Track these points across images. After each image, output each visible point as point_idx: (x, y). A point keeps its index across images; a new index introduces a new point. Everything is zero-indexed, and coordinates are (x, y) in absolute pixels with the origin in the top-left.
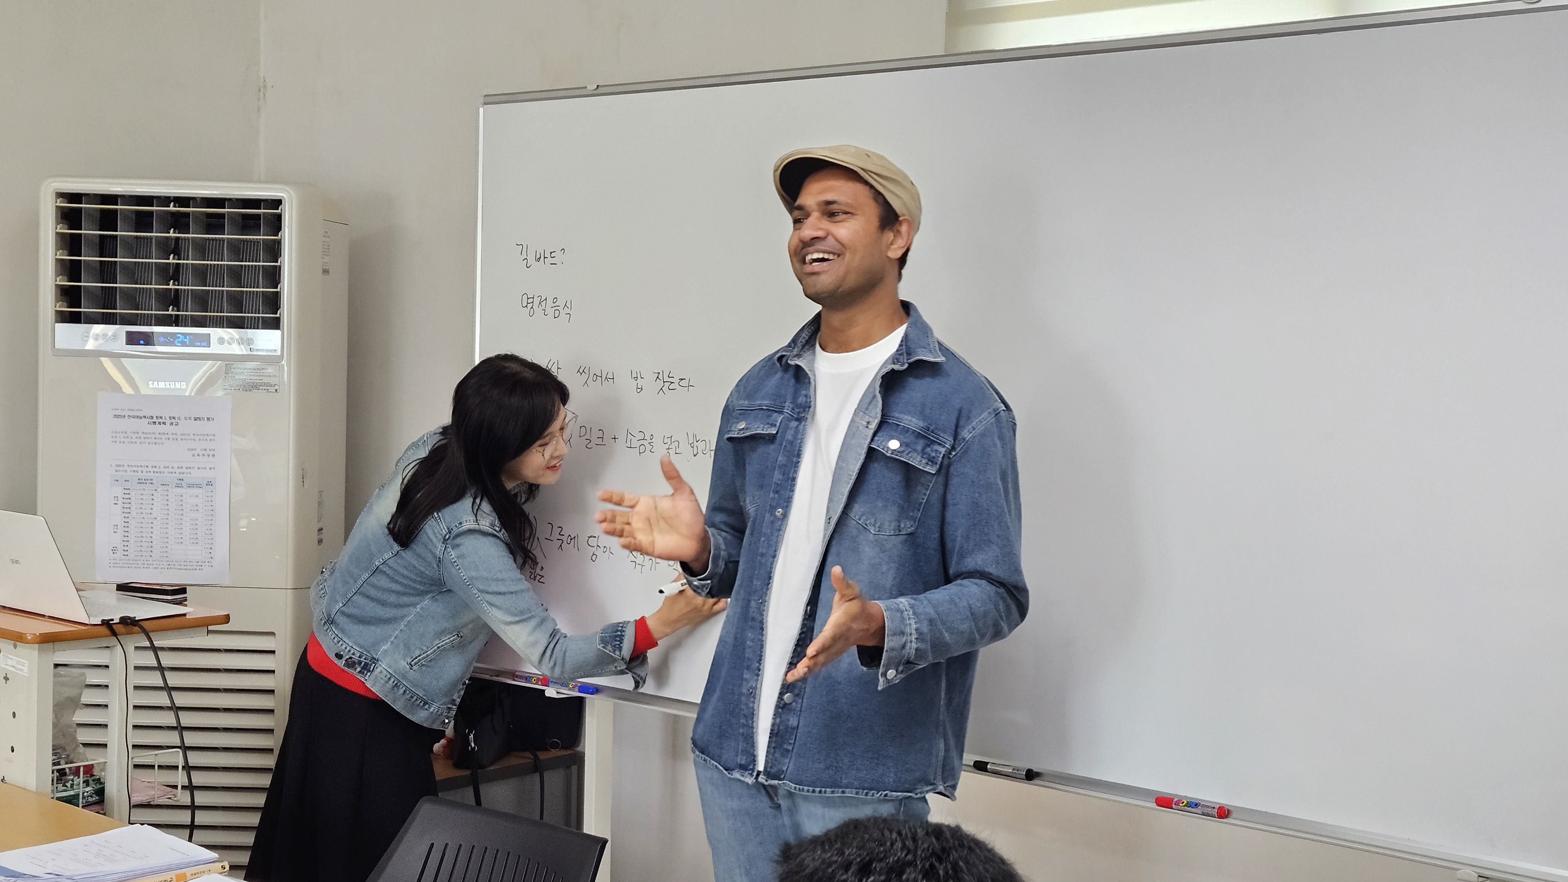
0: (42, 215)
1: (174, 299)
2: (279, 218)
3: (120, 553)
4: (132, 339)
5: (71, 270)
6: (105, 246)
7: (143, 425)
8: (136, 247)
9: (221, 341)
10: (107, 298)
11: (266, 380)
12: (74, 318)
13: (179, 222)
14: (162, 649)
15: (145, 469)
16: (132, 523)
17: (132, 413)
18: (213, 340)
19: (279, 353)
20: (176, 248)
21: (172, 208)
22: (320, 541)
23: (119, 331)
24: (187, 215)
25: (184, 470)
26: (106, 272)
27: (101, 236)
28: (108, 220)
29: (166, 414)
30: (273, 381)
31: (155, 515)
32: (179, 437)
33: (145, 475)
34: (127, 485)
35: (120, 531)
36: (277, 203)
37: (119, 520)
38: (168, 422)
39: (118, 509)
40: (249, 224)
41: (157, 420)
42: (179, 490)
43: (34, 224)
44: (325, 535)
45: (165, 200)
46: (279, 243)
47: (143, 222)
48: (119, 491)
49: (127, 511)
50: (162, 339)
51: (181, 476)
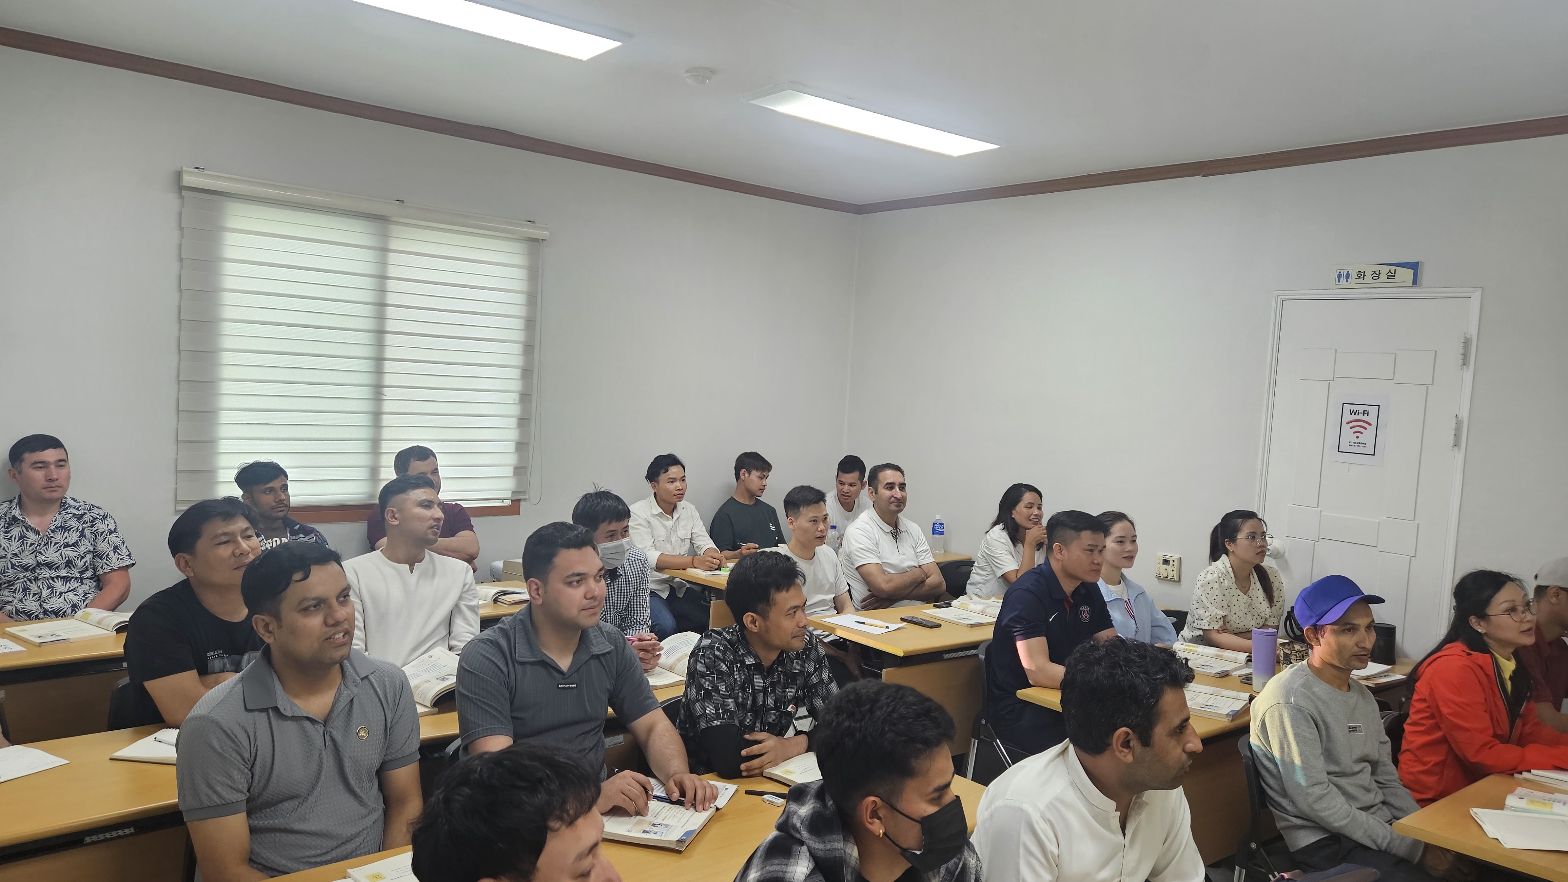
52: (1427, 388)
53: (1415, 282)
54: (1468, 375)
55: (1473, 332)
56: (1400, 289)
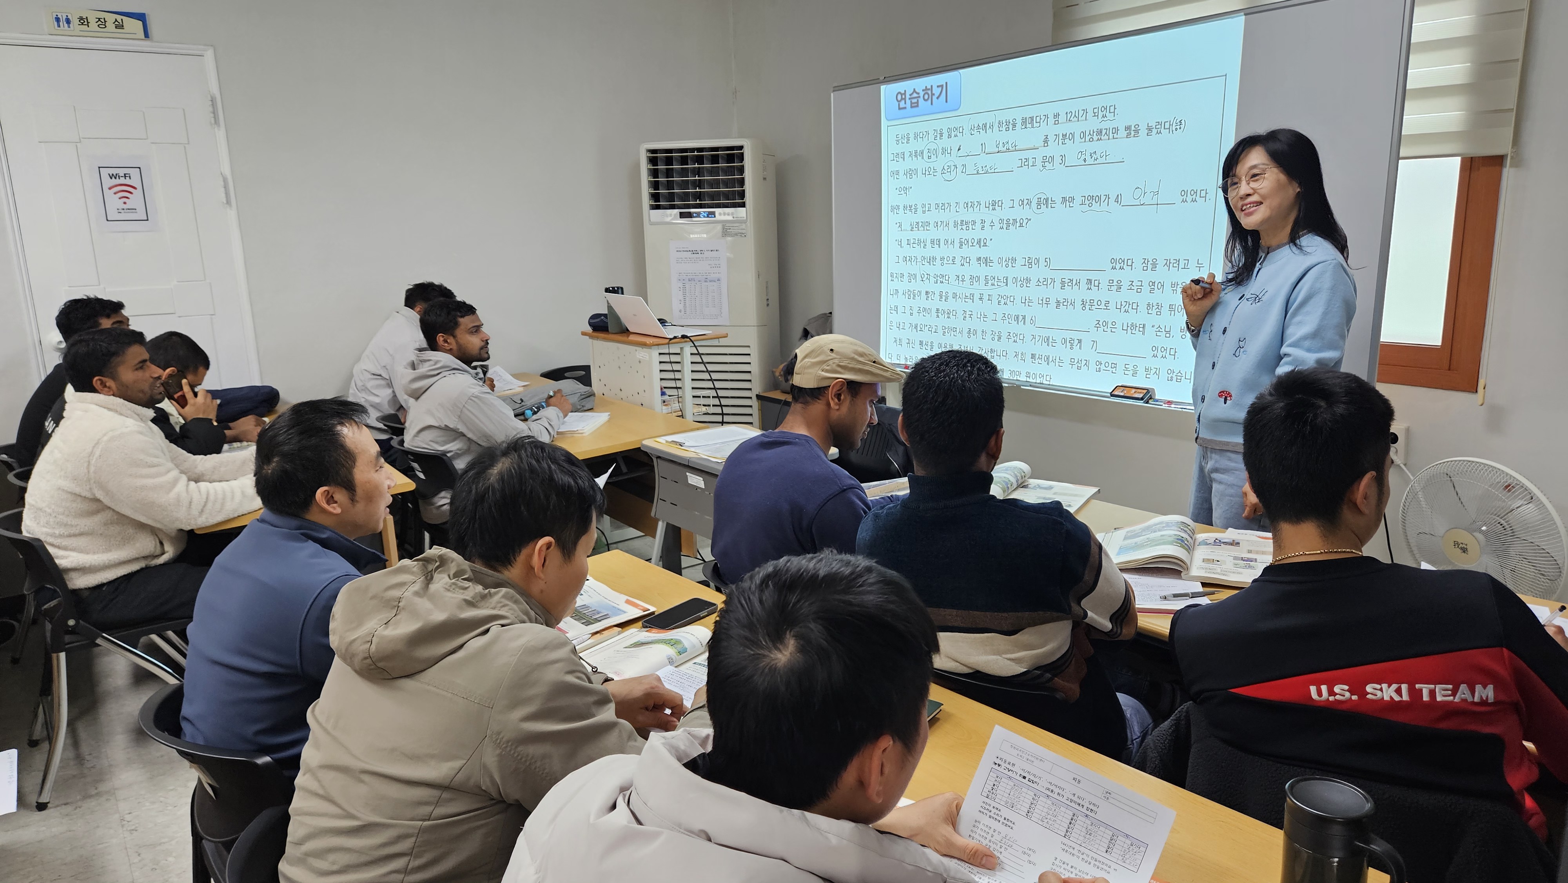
0: (641, 161)
1: (699, 196)
2: (742, 154)
3: (683, 312)
4: (682, 215)
5: (655, 185)
6: (669, 173)
7: (689, 254)
8: (684, 173)
9: (720, 214)
10: (671, 197)
11: (740, 231)
12: (658, 207)
13: (700, 160)
14: (703, 354)
15: (691, 274)
16: (687, 299)
17: (684, 250)
18: (717, 215)
19: (745, 218)
20: (699, 172)
21: (696, 153)
22: (768, 305)
23: (676, 212)
24: (703, 156)
25: (708, 274)
26: (670, 185)
27: (667, 168)
28: (669, 161)
29: (698, 250)
30: (744, 231)
31: (696, 294)
32: (705, 259)
33: (691, 277)
34: (684, 282)
35: (682, 302)
36: (741, 148)
37: (682, 298)
38: (700, 253)
39: (681, 293)
40: (730, 158)
41: (695, 252)
42: (706, 283)
43: (637, 166)
44: (770, 302)
45: (692, 150)
46: (743, 166)
47: (684, 161)
48: (681, 285)
49: (684, 294)
50: (695, 215)
51: (706, 277)
52: (185, 147)
53: (147, 35)
54: (221, 134)
55: (215, 90)
56: (131, 41)
